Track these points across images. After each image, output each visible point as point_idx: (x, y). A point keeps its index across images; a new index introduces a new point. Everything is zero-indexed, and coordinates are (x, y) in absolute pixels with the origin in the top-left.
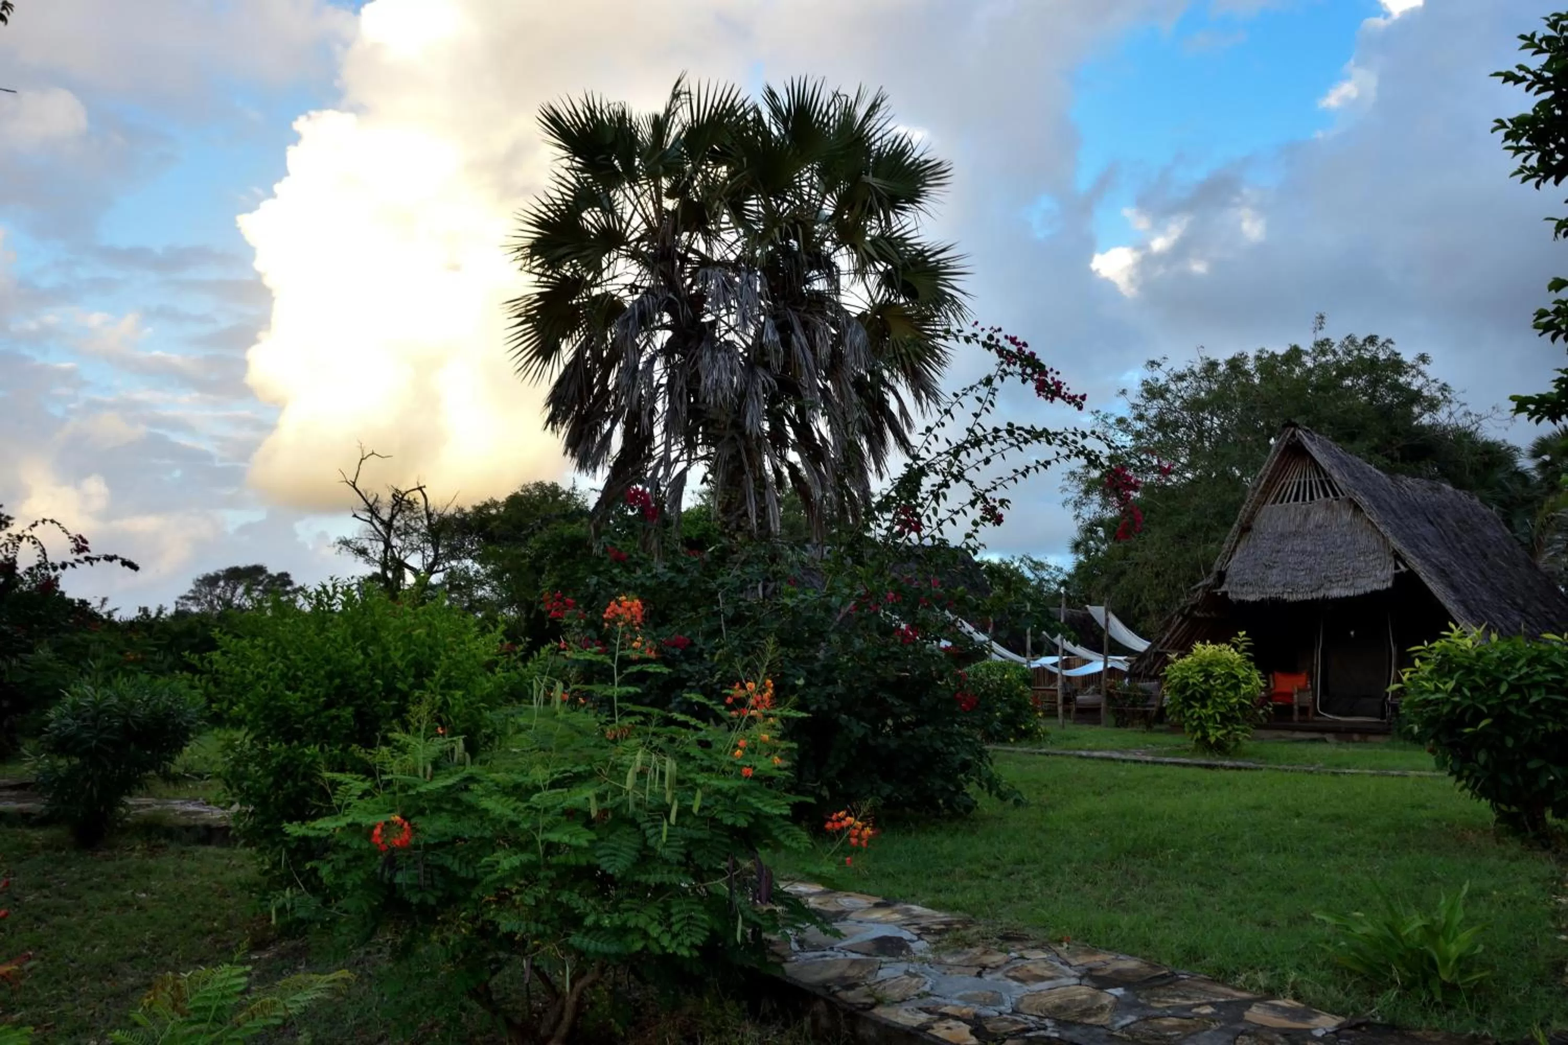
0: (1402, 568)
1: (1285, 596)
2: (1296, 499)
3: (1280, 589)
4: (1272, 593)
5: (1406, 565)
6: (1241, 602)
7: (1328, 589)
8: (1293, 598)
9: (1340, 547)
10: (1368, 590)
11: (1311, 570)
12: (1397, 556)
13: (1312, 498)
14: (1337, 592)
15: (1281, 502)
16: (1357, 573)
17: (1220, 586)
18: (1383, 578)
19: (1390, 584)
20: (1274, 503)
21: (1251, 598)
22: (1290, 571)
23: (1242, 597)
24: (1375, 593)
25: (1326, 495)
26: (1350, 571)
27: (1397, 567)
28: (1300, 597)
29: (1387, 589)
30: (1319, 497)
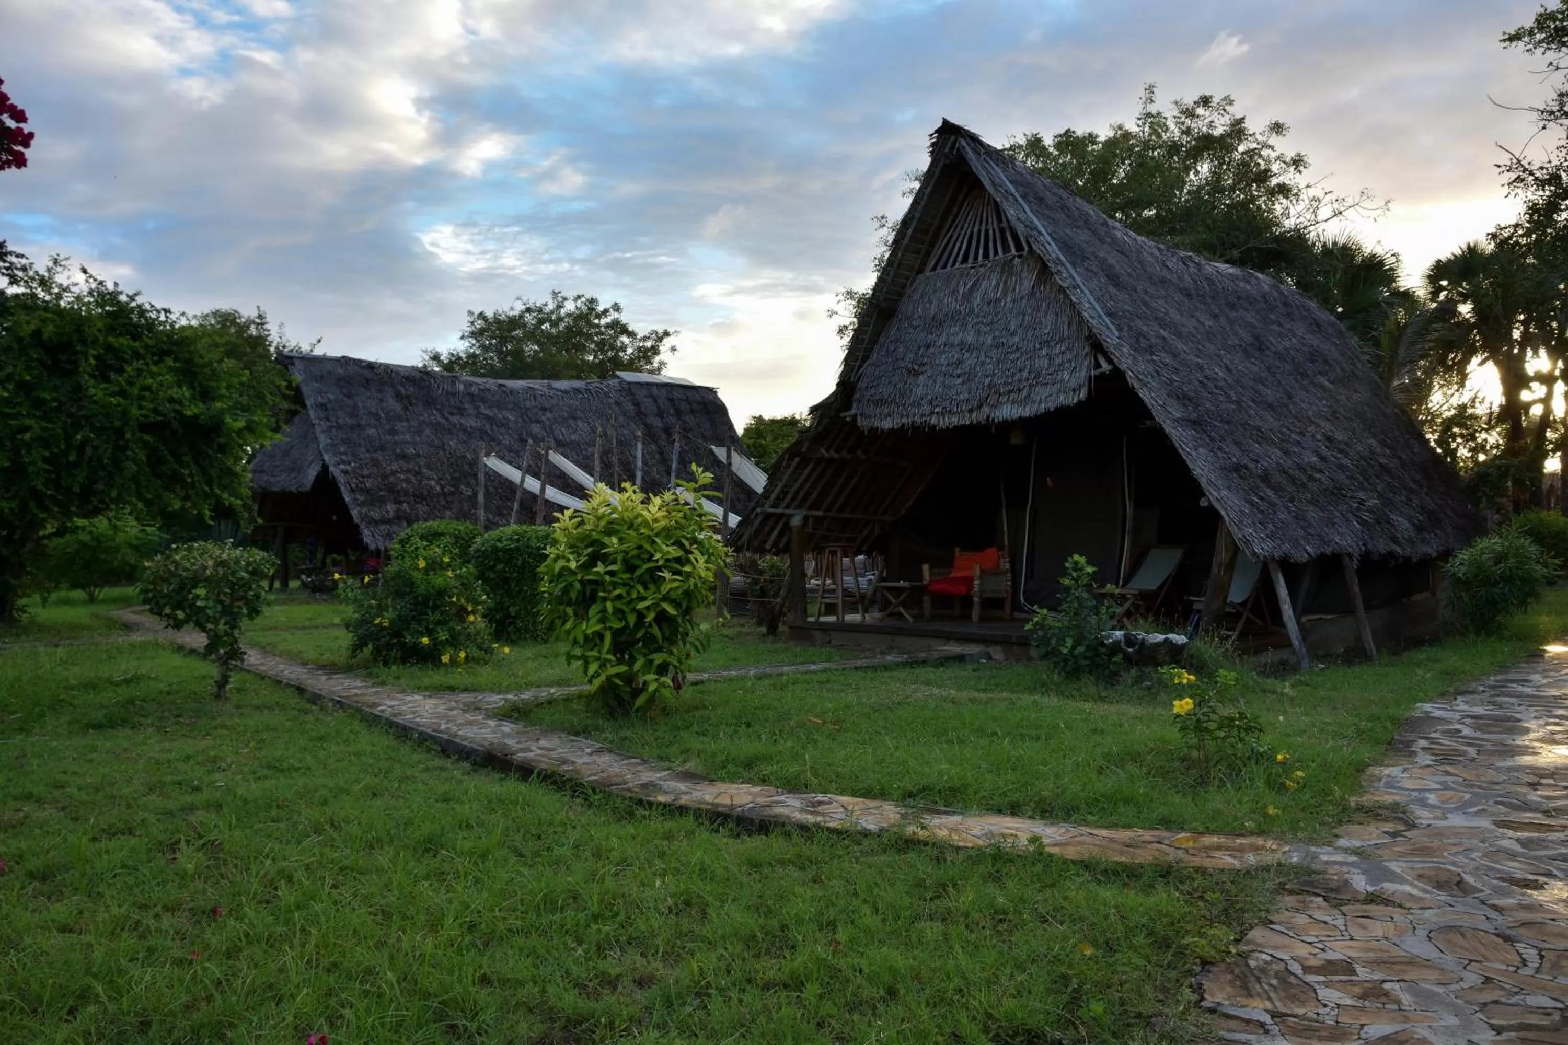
0: (1105, 367)
1: (934, 420)
2: (965, 260)
3: (926, 409)
4: (916, 416)
5: (1110, 361)
6: (873, 430)
7: (993, 407)
8: (944, 422)
9: (1014, 334)
10: (1052, 406)
11: (969, 377)
12: (1097, 347)
13: (986, 256)
14: (1007, 411)
15: (945, 267)
16: (1036, 378)
17: (849, 408)
18: (1073, 384)
19: (1083, 394)
20: (934, 269)
21: (887, 425)
22: (940, 379)
23: (876, 423)
24: (1061, 411)
25: (1006, 249)
26: (1025, 374)
27: (1098, 365)
28: (955, 421)
29: (1080, 402)
30: (996, 253)
